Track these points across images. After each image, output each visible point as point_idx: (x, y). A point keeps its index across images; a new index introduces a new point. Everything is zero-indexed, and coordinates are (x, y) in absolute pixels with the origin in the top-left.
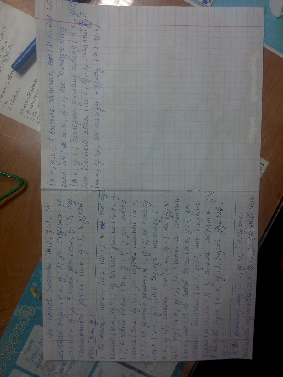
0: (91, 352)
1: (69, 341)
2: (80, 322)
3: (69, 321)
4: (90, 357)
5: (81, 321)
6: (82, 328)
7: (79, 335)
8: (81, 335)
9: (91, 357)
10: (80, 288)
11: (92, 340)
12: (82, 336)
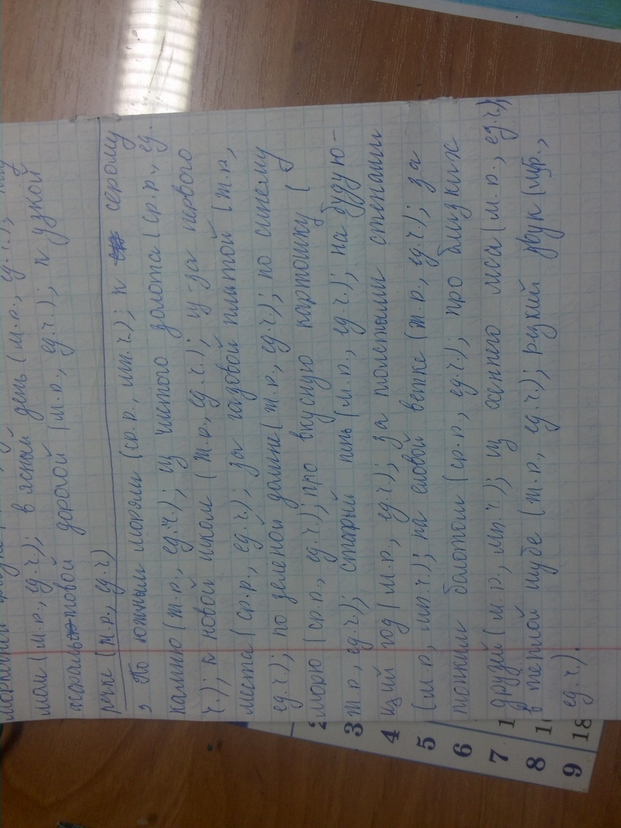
0: (105, 688)
1: (30, 656)
2: (66, 588)
3: (26, 584)
4: (104, 704)
5: (67, 583)
6: (74, 608)
7: (65, 632)
8: (71, 632)
9: (108, 705)
10: (58, 472)
11: (106, 646)
12: (73, 636)
